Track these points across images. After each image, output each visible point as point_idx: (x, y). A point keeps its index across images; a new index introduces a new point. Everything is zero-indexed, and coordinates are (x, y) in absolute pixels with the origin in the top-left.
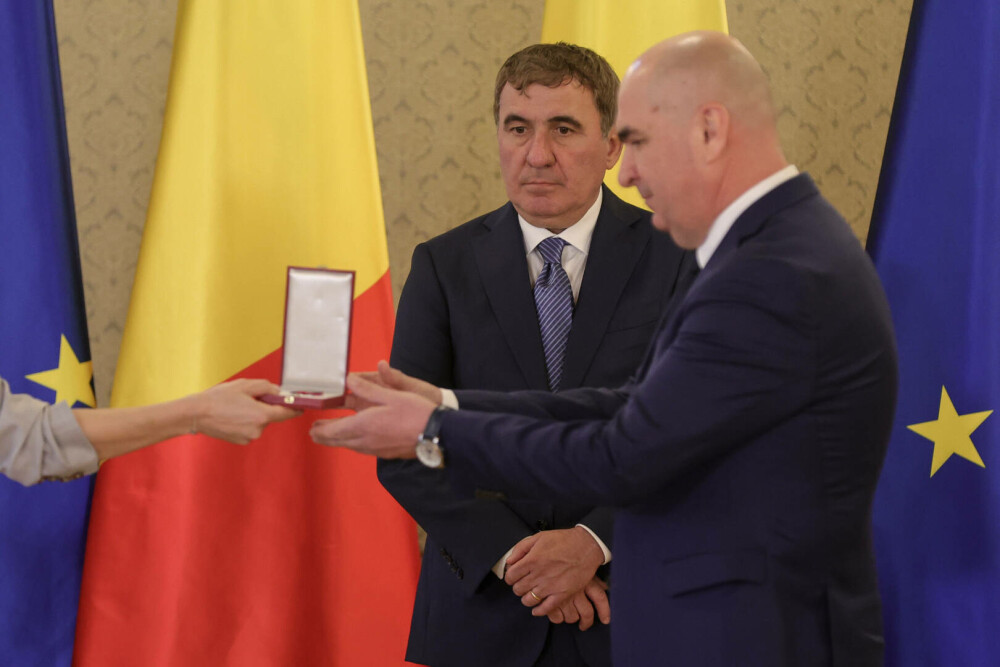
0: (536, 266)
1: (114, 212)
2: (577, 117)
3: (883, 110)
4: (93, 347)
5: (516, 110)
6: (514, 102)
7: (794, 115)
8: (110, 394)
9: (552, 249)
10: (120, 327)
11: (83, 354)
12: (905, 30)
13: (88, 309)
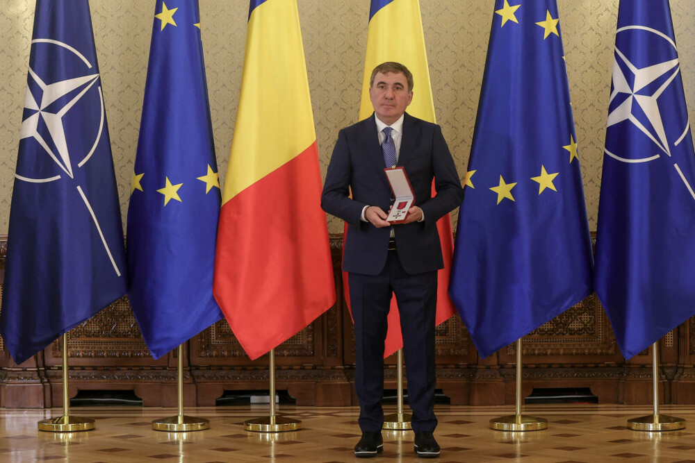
0: (382, 138)
1: (224, 123)
2: (403, 84)
3: (479, 84)
4: (218, 168)
5: (383, 80)
6: (380, 77)
7: (449, 86)
8: (224, 183)
9: (387, 131)
10: (227, 161)
11: (215, 170)
12: (486, 57)
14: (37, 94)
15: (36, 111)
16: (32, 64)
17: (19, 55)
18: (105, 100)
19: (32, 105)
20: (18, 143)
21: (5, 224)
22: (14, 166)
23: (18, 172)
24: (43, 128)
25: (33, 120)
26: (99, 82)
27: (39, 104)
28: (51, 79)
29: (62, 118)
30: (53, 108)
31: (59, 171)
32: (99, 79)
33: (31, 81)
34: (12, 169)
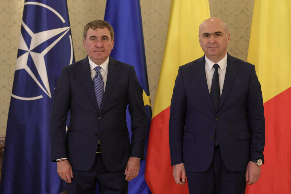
0: (94, 74)
1: (155, 62)
2: (108, 36)
4: (150, 92)
8: (154, 103)
9: (98, 69)
10: (156, 88)
11: (148, 94)
13: (149, 84)
14: (28, 40)
15: (27, 51)
16: (24, 19)
17: (15, 13)
18: (74, 45)
19: (24, 47)
20: (13, 73)
21: (4, 128)
22: (11, 88)
23: (14, 92)
24: (31, 63)
25: (25, 57)
26: (70, 33)
27: (29, 46)
28: (37, 29)
29: (45, 57)
30: (38, 49)
31: (42, 93)
32: (70, 30)
33: (23, 31)
34: (10, 91)
